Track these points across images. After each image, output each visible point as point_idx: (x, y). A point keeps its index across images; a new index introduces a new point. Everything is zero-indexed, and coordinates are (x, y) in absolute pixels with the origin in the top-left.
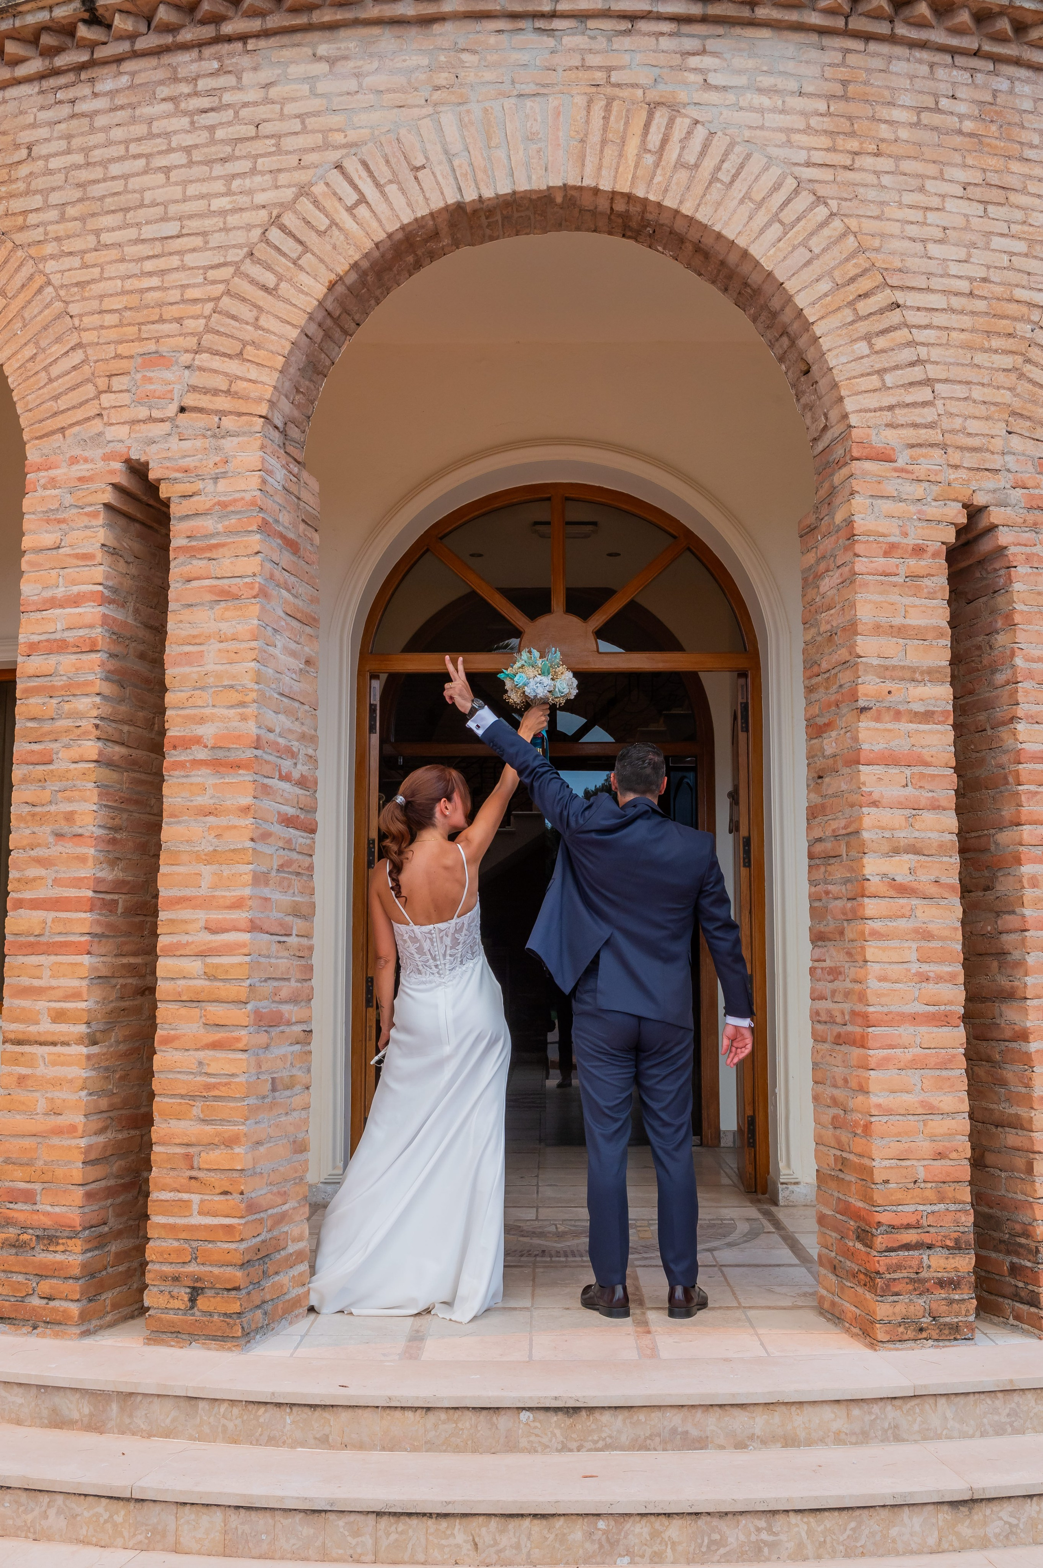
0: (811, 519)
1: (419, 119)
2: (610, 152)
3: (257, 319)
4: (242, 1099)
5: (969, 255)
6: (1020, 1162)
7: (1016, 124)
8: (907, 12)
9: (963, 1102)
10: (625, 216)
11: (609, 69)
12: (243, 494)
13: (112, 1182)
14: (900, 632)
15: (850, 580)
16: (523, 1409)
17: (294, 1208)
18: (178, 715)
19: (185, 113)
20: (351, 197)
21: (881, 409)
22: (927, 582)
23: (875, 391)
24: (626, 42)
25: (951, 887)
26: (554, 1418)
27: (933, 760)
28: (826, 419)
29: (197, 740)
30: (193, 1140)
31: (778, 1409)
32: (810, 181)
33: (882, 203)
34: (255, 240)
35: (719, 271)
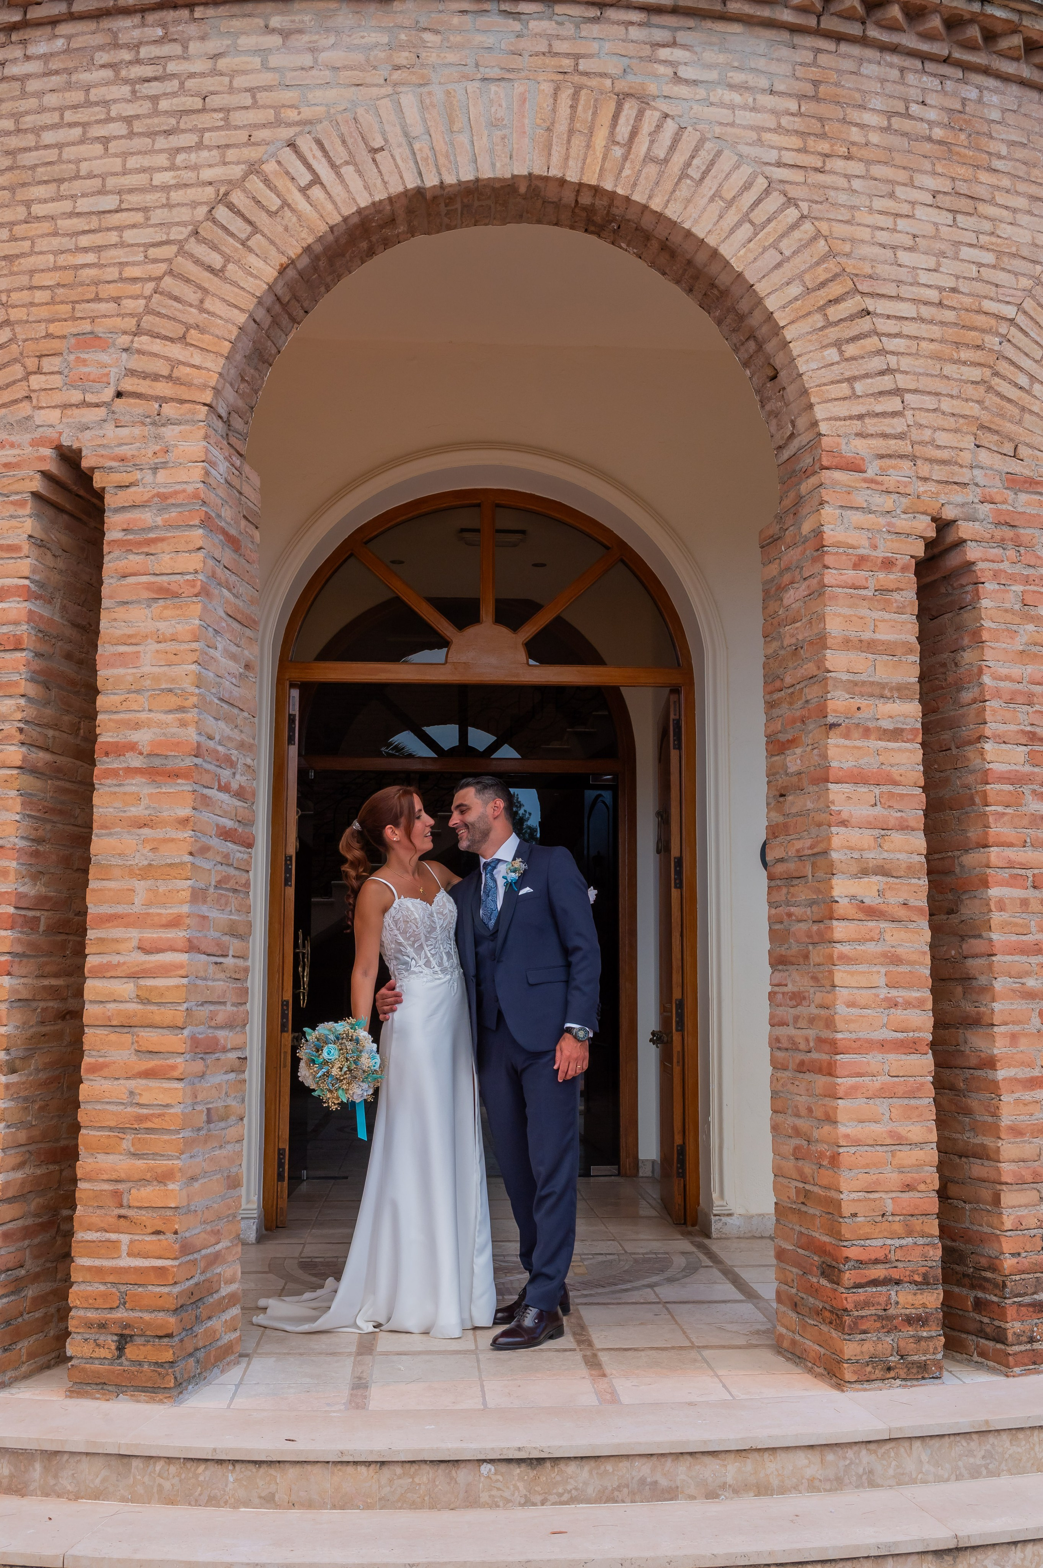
0: (775, 529)
1: (378, 99)
2: (578, 142)
3: (202, 301)
4: (177, 1132)
5: (939, 265)
6: (986, 1194)
7: (984, 134)
8: (879, 14)
9: (931, 1132)
10: (590, 210)
11: (577, 57)
12: (185, 486)
13: (29, 1221)
14: (870, 646)
15: (819, 592)
16: (484, 1461)
17: (228, 1248)
18: (110, 720)
19: (126, 81)
20: (305, 178)
21: (851, 418)
22: (896, 596)
23: (845, 399)
24: (595, 30)
25: (919, 910)
26: (517, 1471)
27: (902, 779)
28: (794, 426)
29: (132, 747)
30: (123, 1176)
31: (750, 1456)
32: (781, 181)
33: (853, 207)
34: (200, 218)
35: (685, 270)
